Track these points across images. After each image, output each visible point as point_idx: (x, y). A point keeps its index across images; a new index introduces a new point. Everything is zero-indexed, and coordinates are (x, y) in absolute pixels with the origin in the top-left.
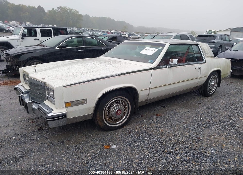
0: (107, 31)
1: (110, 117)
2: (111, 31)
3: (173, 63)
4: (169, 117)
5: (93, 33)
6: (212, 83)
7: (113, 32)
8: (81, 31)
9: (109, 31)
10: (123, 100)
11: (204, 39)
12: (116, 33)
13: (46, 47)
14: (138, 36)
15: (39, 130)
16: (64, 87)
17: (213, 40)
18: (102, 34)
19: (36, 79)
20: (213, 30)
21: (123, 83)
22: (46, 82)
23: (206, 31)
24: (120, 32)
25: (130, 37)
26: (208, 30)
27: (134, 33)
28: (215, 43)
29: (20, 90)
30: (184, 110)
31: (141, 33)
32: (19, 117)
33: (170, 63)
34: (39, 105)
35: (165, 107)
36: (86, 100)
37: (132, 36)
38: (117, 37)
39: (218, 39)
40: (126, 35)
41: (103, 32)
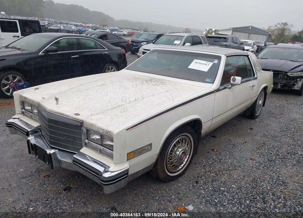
0: (81, 25)
1: (171, 164)
2: (87, 25)
3: (235, 83)
4: (229, 152)
5: (64, 27)
6: (260, 103)
7: (89, 26)
8: (47, 23)
9: (84, 25)
10: (187, 138)
11: (215, 41)
12: (94, 27)
13: (24, 51)
14: (123, 32)
15: (65, 190)
16: (127, 130)
17: (225, 43)
18: (77, 28)
19: (63, 115)
20: (214, 30)
21: (189, 115)
22: (84, 120)
23: (206, 30)
24: (98, 26)
25: (113, 33)
26: (208, 29)
27: (117, 28)
28: (227, 46)
29: (20, 128)
30: (240, 140)
31: (126, 29)
32: (21, 169)
33: (232, 82)
34: (74, 156)
35: (216, 138)
36: (150, 145)
37: (116, 32)
38: (107, 35)
39: (229, 42)
40: (108, 31)
41: (76, 26)
